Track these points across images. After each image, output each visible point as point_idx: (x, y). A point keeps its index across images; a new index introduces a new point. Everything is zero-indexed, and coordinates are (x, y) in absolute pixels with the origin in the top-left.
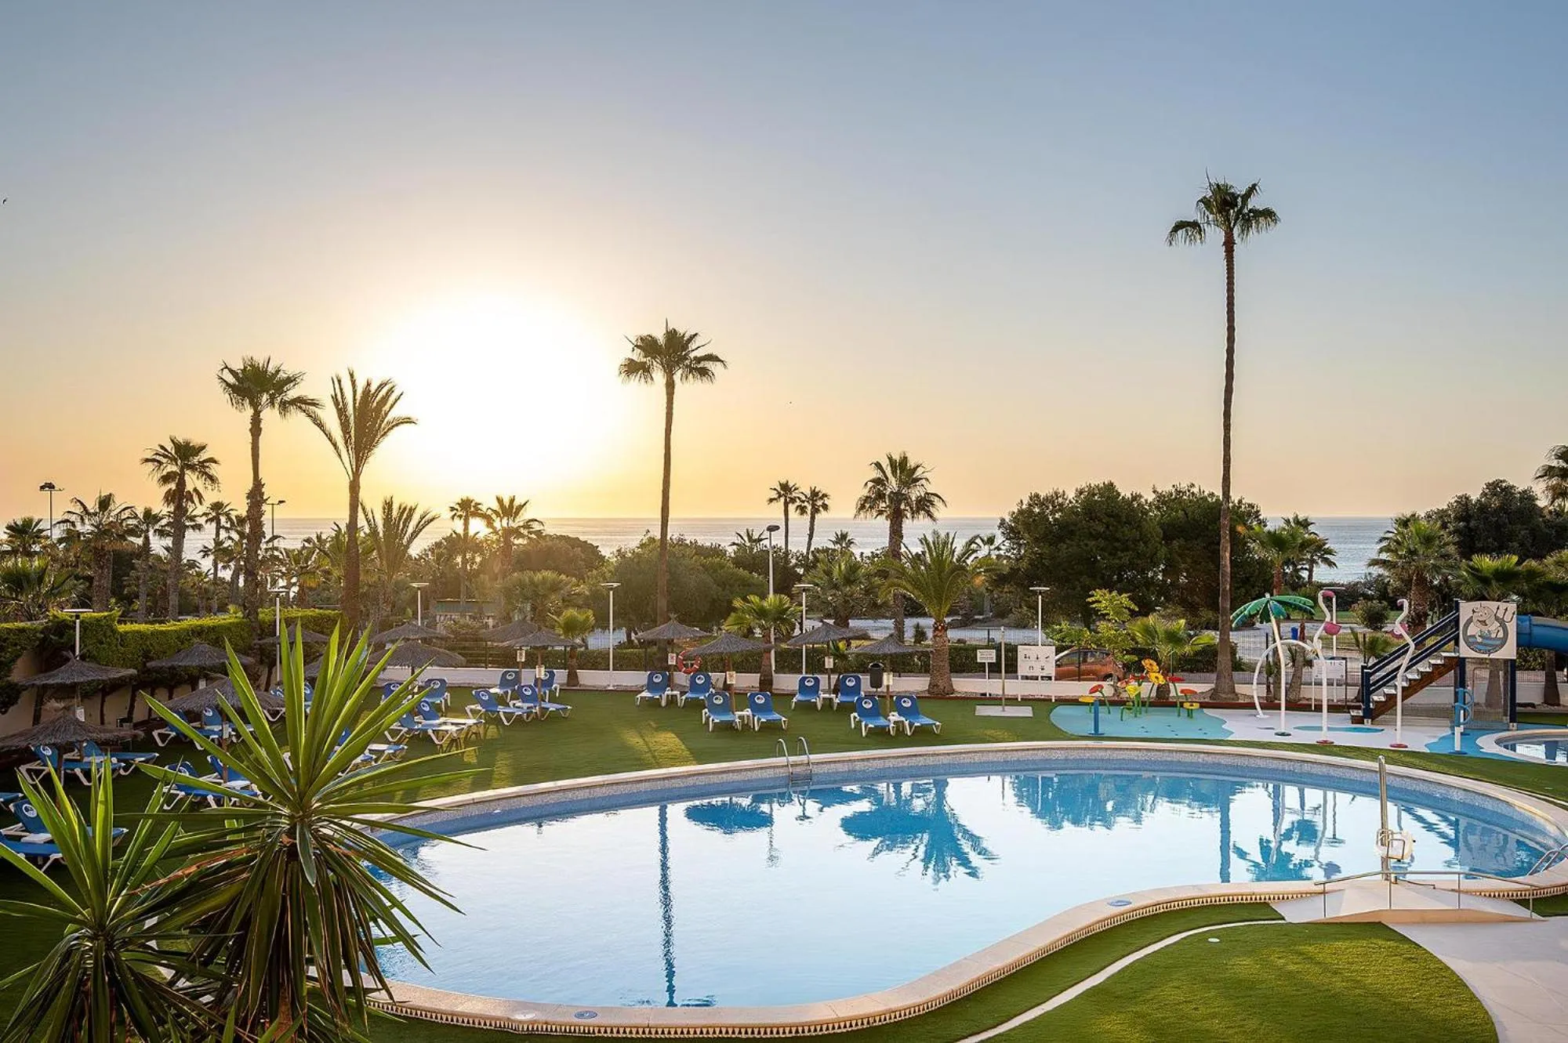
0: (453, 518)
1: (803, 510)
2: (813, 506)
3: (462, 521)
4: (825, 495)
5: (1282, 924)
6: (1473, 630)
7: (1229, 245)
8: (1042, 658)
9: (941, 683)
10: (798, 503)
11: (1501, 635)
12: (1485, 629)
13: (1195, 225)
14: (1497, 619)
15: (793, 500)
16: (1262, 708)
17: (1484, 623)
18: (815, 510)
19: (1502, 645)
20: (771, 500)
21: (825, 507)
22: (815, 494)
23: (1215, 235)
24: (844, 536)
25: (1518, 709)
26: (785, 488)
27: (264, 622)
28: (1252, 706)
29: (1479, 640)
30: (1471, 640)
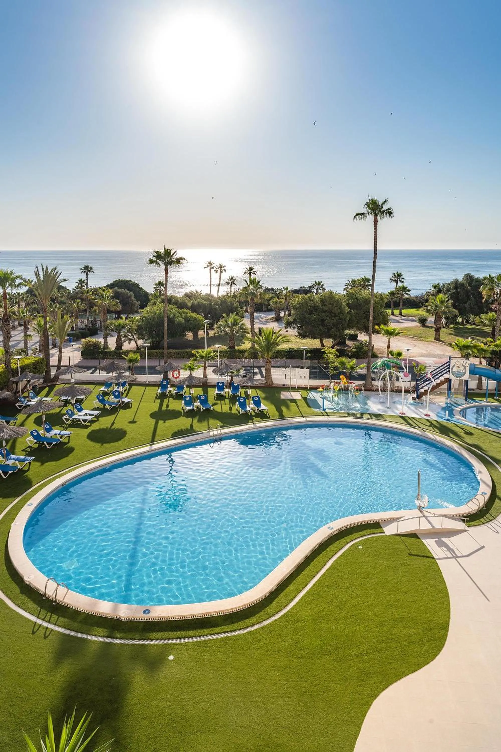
0: (82, 272)
1: (217, 271)
2: (221, 270)
3: (86, 274)
4: (225, 266)
5: (384, 536)
6: (455, 369)
7: (376, 222)
8: (305, 373)
9: (268, 382)
10: (215, 269)
11: (464, 371)
12: (458, 369)
13: (363, 214)
14: (463, 366)
15: (213, 268)
16: (381, 391)
17: (458, 367)
18: (221, 272)
19: (464, 375)
20: (205, 268)
21: (225, 270)
22: (221, 266)
23: (370, 218)
24: (232, 278)
25: (469, 391)
26: (210, 263)
27: (13, 369)
28: (377, 390)
29: (457, 373)
30: (454, 373)
